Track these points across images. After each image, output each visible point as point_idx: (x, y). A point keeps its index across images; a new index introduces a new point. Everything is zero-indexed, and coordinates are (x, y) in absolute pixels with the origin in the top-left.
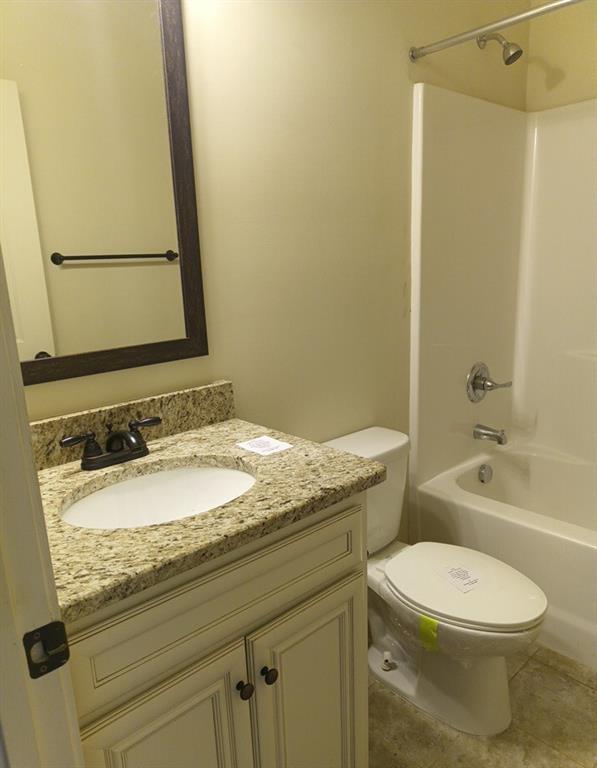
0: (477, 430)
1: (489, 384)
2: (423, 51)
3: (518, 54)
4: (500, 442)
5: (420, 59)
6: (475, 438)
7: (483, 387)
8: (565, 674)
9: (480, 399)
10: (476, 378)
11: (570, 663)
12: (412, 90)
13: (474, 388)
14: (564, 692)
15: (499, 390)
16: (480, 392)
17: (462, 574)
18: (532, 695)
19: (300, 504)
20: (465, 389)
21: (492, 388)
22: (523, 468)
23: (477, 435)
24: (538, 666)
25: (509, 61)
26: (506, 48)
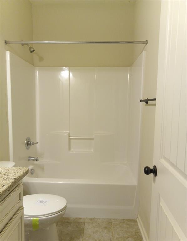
0: (29, 158)
1: (32, 143)
2: (9, 42)
3: (34, 50)
4: (37, 161)
5: (8, 44)
6: (28, 161)
7: (30, 144)
8: (67, 222)
9: (29, 148)
10: (28, 142)
11: (68, 219)
12: (6, 52)
13: (28, 145)
14: (69, 227)
15: (35, 145)
16: (29, 146)
17: (41, 201)
18: (62, 232)
19: (9, 185)
20: (25, 145)
21: (33, 144)
22: (42, 168)
23: (29, 160)
24: (60, 223)
25: (32, 52)
26: (30, 48)
